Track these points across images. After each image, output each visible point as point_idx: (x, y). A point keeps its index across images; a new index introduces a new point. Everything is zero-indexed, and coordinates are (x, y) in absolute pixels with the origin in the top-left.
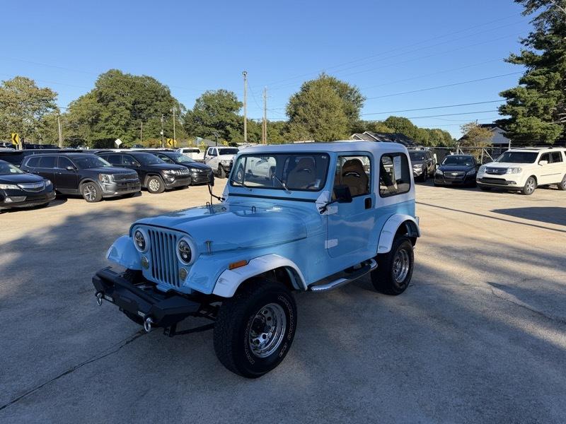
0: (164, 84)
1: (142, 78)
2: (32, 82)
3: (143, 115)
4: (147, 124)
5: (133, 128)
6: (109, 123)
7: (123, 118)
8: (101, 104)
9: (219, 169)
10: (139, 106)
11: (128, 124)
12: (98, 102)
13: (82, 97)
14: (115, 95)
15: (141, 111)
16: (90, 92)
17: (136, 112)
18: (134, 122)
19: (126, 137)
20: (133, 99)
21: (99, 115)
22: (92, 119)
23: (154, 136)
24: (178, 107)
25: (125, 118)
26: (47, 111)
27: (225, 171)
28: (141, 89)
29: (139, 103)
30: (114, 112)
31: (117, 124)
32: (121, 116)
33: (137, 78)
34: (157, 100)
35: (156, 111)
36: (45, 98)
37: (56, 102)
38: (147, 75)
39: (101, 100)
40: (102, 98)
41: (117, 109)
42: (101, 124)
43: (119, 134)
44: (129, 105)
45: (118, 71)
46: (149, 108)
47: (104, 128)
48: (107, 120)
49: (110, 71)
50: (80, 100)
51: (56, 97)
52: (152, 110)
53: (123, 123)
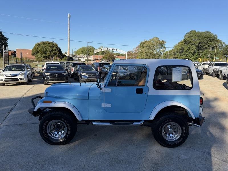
0: (214, 34)
1: (204, 32)
2: (159, 39)
3: (202, 48)
4: (204, 52)
5: (197, 54)
6: (187, 52)
7: (193, 50)
8: (185, 45)
9: (213, 73)
10: (201, 45)
11: (195, 52)
12: (184, 44)
13: (179, 43)
14: (191, 40)
15: (202, 47)
16: (182, 40)
17: (199, 48)
18: (198, 51)
19: (193, 58)
20: (199, 42)
21: (184, 49)
22: (181, 51)
23: (206, 57)
24: (221, 44)
25: (194, 50)
26: (162, 49)
27: (215, 74)
28: (203, 37)
29: (201, 43)
30: (190, 48)
31: (190, 53)
32: (192, 49)
33: (202, 32)
34: (210, 41)
35: (209, 46)
36: (162, 44)
37: (165, 45)
38: (207, 31)
39: (186, 43)
40: (186, 42)
41: (191, 46)
42: (184, 53)
43: (190, 56)
44: (197, 44)
45: (194, 31)
46: (206, 45)
47: (184, 54)
48: (186, 51)
49: (191, 31)
50: (178, 44)
51: (166, 43)
52: (207, 46)
53: (192, 52)
